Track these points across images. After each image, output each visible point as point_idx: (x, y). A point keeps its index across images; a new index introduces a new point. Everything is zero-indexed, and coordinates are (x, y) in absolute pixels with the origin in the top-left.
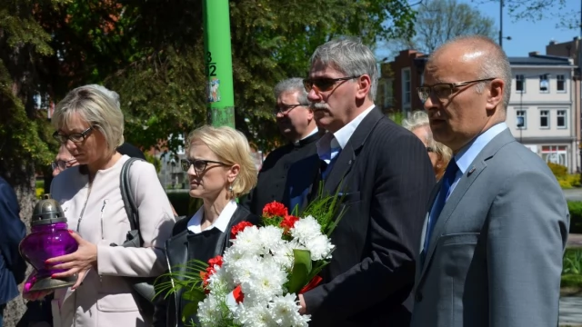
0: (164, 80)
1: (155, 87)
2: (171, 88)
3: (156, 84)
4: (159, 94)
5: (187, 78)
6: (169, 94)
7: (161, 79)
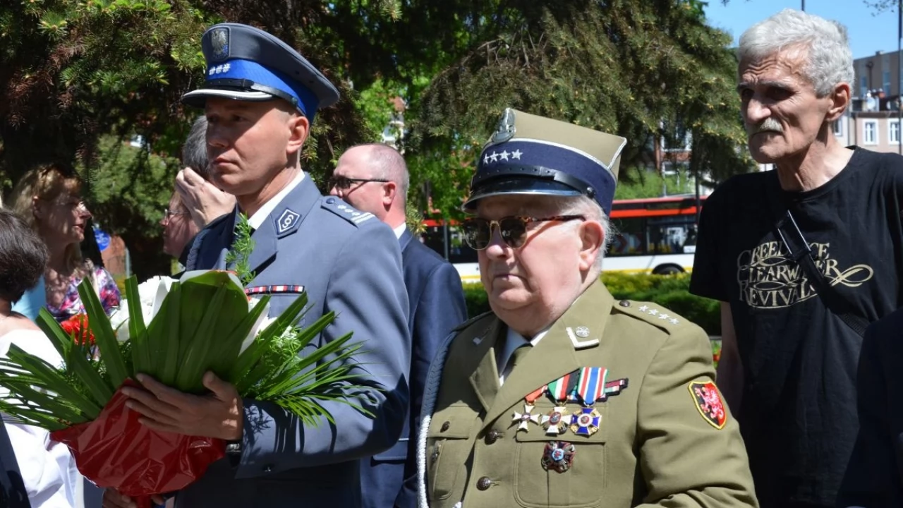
0: (541, 76)
1: (527, 88)
2: (557, 88)
3: (529, 84)
4: (536, 102)
5: (578, 70)
6: (554, 101)
7: (535, 73)
